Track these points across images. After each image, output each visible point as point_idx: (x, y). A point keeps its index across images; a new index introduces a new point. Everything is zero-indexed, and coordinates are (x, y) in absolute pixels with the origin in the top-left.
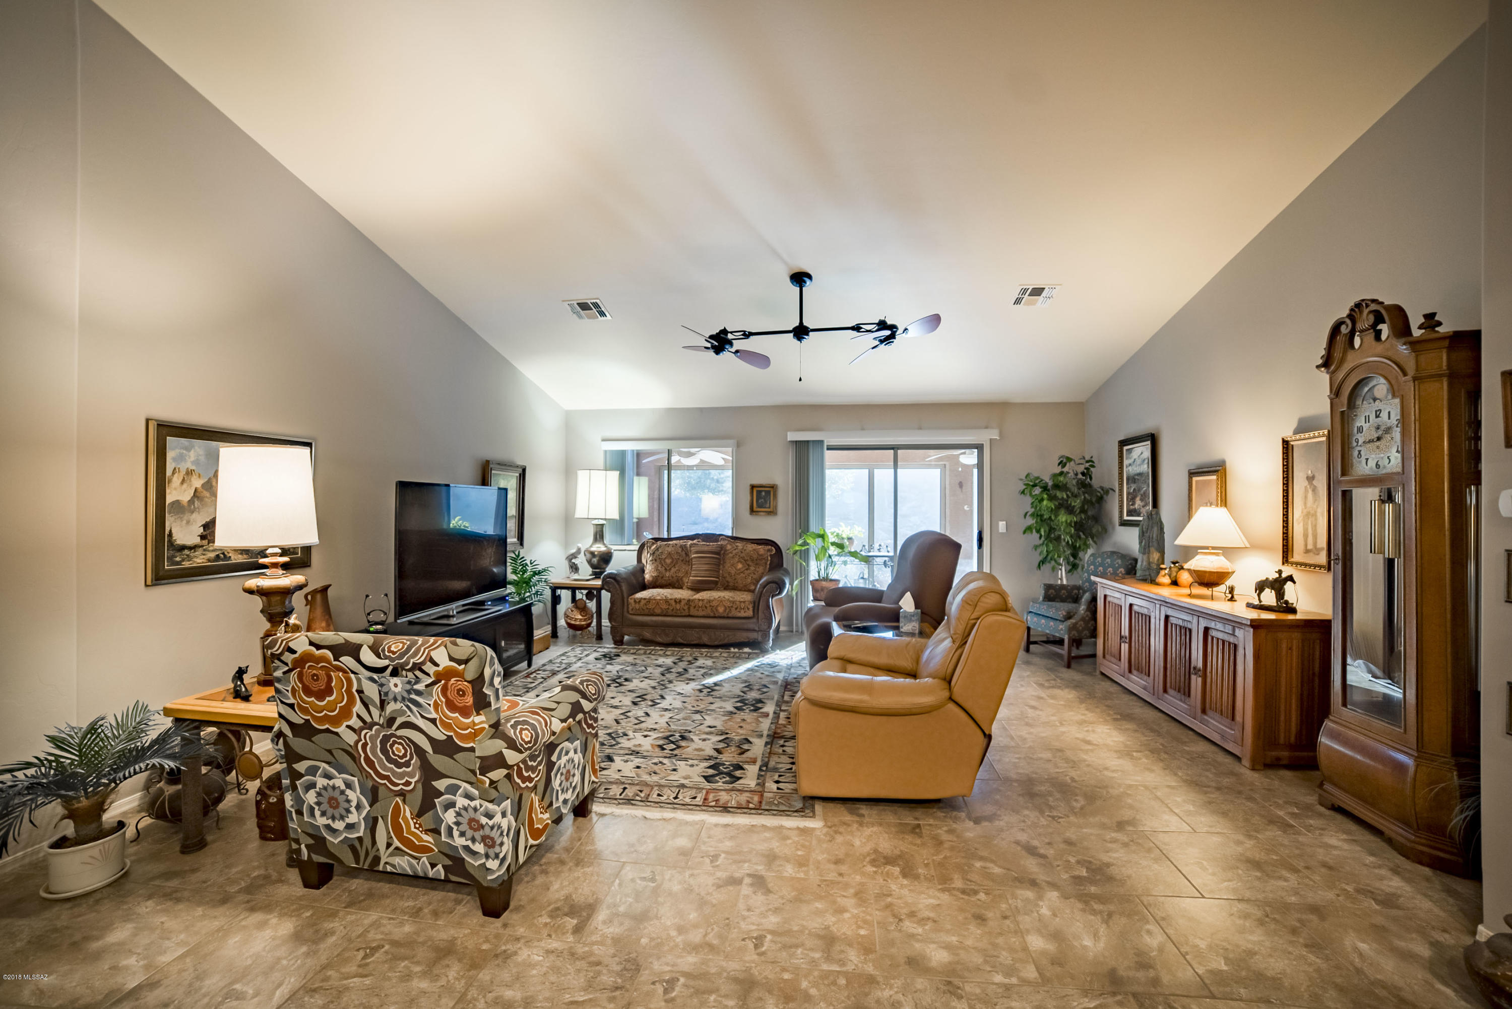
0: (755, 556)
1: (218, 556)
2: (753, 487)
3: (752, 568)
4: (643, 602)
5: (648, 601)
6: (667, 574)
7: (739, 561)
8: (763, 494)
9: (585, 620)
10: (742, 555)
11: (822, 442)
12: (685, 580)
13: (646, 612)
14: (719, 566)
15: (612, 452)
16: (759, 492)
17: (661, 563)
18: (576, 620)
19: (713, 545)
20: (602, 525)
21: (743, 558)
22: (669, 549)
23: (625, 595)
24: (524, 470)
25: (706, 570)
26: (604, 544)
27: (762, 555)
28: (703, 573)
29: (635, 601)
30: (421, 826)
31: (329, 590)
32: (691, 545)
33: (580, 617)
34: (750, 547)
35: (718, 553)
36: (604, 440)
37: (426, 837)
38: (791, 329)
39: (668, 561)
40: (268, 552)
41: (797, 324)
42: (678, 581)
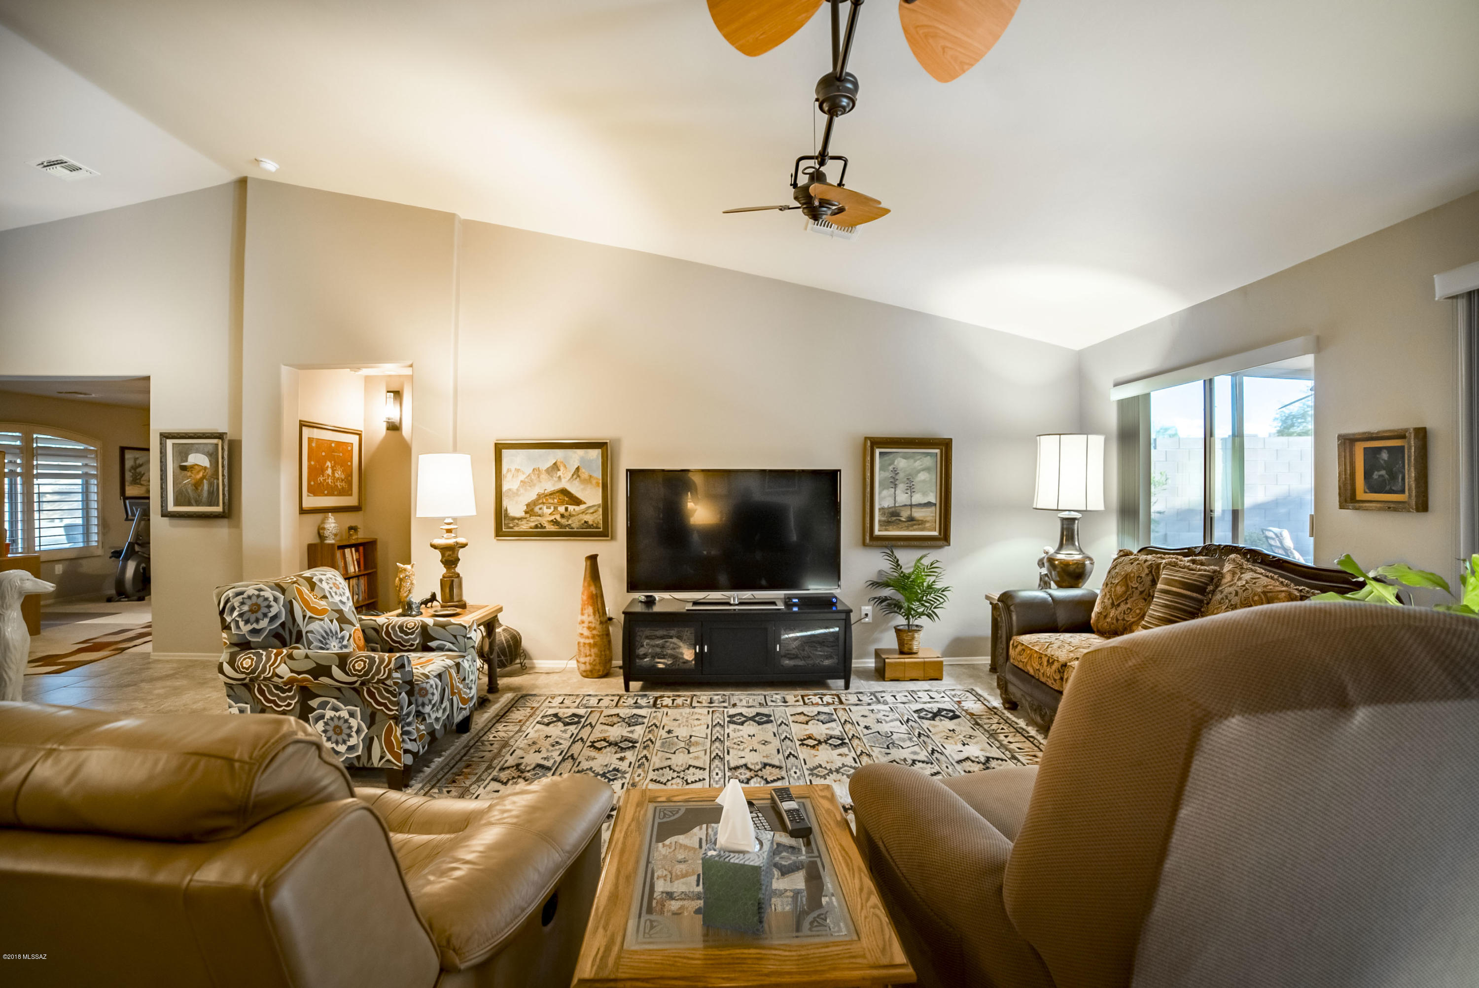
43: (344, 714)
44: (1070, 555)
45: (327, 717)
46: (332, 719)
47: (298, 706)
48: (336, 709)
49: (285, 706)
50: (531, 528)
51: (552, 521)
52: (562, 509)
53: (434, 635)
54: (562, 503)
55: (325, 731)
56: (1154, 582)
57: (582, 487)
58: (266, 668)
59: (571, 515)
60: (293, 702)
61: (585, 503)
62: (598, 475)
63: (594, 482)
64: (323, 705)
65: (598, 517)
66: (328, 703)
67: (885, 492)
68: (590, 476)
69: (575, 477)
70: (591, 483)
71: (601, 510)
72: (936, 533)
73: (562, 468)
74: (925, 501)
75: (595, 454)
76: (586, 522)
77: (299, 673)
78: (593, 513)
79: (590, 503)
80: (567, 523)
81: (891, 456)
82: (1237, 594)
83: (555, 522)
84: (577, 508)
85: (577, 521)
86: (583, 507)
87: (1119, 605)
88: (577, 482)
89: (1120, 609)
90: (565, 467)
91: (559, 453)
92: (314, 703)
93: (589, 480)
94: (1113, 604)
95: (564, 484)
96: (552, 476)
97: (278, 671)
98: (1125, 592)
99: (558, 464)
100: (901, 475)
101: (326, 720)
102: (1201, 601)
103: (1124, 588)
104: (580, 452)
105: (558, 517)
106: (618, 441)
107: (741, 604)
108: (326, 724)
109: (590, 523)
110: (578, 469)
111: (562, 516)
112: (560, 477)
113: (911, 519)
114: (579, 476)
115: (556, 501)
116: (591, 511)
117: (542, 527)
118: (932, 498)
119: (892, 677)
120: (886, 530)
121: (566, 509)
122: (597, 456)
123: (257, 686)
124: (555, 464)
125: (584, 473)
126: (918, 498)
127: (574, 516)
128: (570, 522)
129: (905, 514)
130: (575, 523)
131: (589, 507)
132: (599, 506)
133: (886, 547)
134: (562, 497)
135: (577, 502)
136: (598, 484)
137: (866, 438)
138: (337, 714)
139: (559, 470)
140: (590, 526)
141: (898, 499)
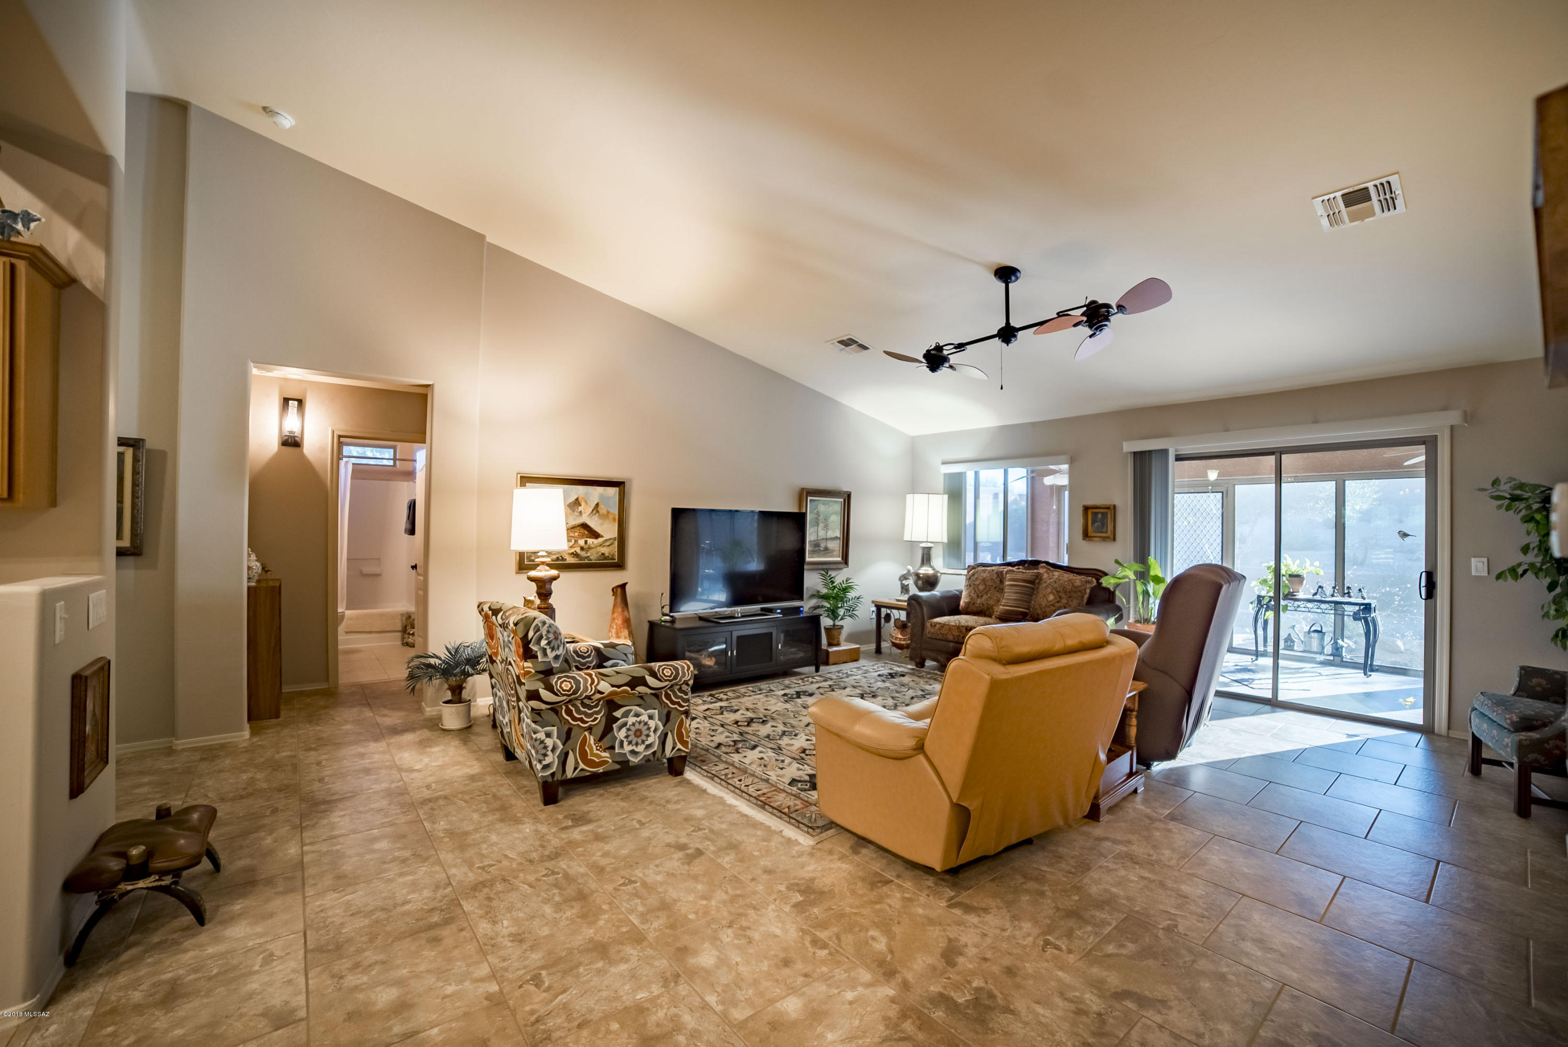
0: (1069, 588)
1: (558, 558)
2: (1086, 509)
3: (1064, 601)
4: (938, 626)
5: (943, 625)
6: (979, 601)
7: (1051, 592)
8: (1100, 516)
9: (905, 640)
10: (1055, 585)
11: (1165, 452)
12: (996, 609)
13: (940, 637)
14: (1031, 596)
15: (949, 474)
16: (1095, 514)
17: (974, 589)
18: (896, 638)
19: (1030, 573)
20: (930, 548)
21: (1056, 588)
22: (985, 575)
23: (926, 618)
24: (849, 496)
25: (1015, 600)
26: (931, 567)
27: (1077, 587)
28: (1011, 603)
29: (931, 625)
30: (601, 747)
31: (627, 587)
32: (1007, 572)
33: (900, 636)
34: (1067, 576)
35: (1032, 582)
36: (943, 463)
37: (604, 754)
38: (996, 333)
39: (981, 587)
40: (539, 554)
41: (1004, 325)
42: (988, 609)
43: (644, 718)
44: (925, 570)
45: (630, 723)
46: (633, 724)
47: (604, 719)
48: (637, 715)
49: (592, 721)
50: (552, 560)
51: (572, 553)
52: (581, 542)
53: (609, 656)
54: (582, 536)
55: (627, 737)
56: (1002, 582)
57: (601, 521)
58: (587, 687)
59: (590, 548)
60: (599, 716)
61: (602, 537)
62: (615, 511)
63: (611, 517)
64: (626, 715)
65: (615, 549)
66: (632, 710)
67: (812, 529)
68: (608, 512)
69: (594, 512)
70: (608, 517)
71: (616, 542)
72: (839, 559)
73: (583, 504)
74: (834, 536)
75: (613, 492)
76: (603, 554)
77: (619, 687)
78: (609, 546)
79: (607, 537)
80: (586, 555)
81: (816, 503)
82: (1055, 582)
83: (575, 555)
84: (596, 541)
85: (595, 553)
86: (600, 540)
87: (982, 596)
88: (596, 517)
89: (983, 598)
90: (586, 502)
91: (581, 490)
92: (618, 714)
93: (605, 516)
94: (978, 596)
95: (585, 519)
96: (573, 511)
97: (599, 688)
98: (985, 589)
99: (580, 500)
100: (821, 517)
101: (628, 726)
102: (1033, 589)
103: (984, 587)
104: (600, 490)
105: (578, 550)
106: (630, 480)
107: (742, 617)
108: (629, 730)
109: (607, 554)
110: (597, 505)
111: (582, 549)
112: (581, 512)
113: (826, 549)
114: (598, 512)
115: (576, 534)
116: (608, 543)
117: (563, 559)
118: (838, 533)
119: (835, 662)
120: (812, 557)
121: (586, 542)
122: (615, 494)
123: (564, 707)
124: (577, 499)
125: (603, 510)
126: (831, 534)
127: (592, 548)
128: (589, 554)
129: (823, 545)
130: (593, 556)
131: (606, 540)
132: (615, 539)
133: (823, 570)
134: (582, 530)
135: (596, 535)
136: (614, 519)
137: (803, 489)
138: (638, 719)
139: (580, 505)
140: (606, 558)
141: (819, 534)
